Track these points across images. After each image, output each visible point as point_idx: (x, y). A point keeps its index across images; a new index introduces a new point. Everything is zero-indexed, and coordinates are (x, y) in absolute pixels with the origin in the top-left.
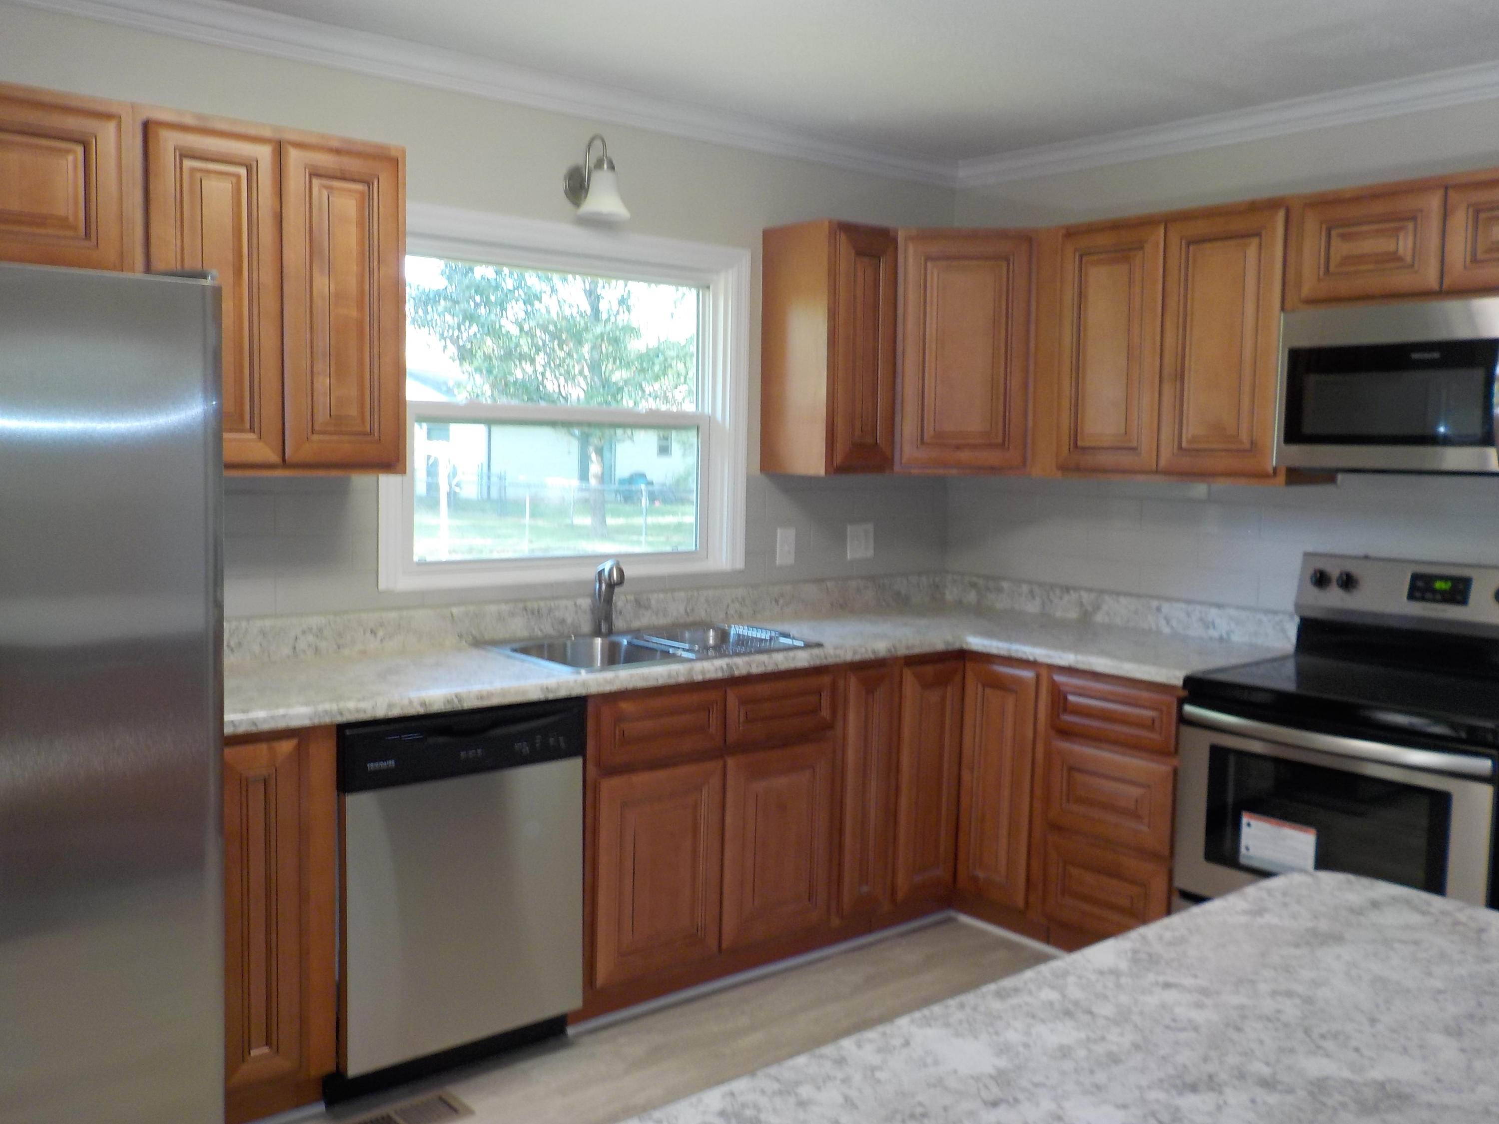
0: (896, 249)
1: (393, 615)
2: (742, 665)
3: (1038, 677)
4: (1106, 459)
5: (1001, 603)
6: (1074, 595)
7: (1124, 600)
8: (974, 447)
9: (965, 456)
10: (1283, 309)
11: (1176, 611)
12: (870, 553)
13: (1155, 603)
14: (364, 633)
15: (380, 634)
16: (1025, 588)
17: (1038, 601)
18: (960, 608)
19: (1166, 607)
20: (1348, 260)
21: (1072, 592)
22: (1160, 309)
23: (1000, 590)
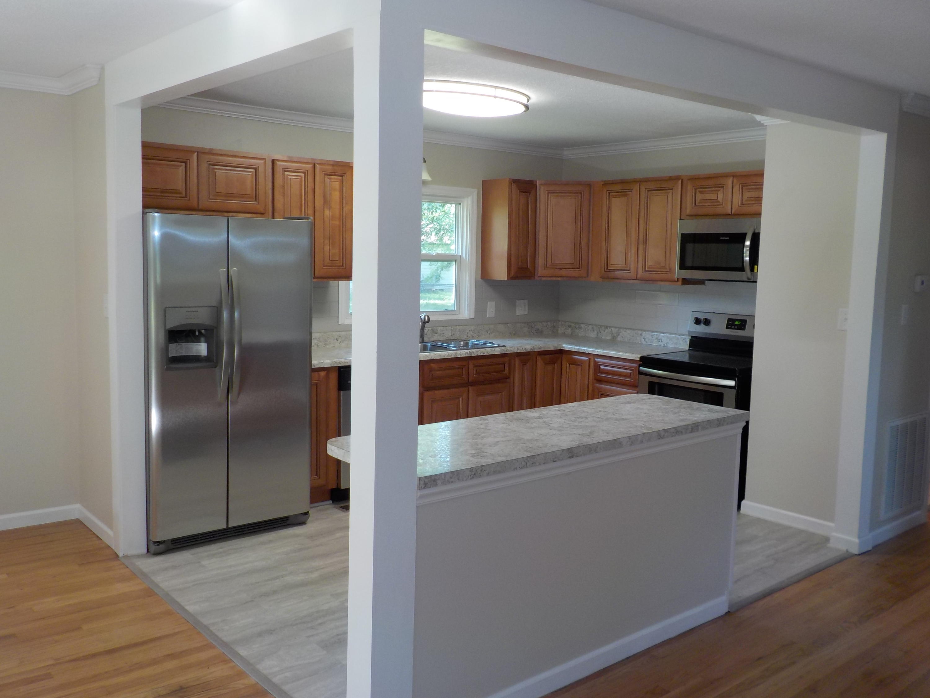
0: (536, 189)
1: (343, 333)
2: (475, 352)
3: (589, 359)
4: (618, 274)
5: (581, 333)
6: (609, 330)
7: (628, 331)
8: (568, 269)
9: (563, 273)
10: (680, 219)
11: (647, 335)
12: (526, 313)
13: (640, 332)
14: (334, 340)
15: (339, 341)
16: (590, 327)
17: (596, 332)
18: (564, 335)
19: (644, 334)
20: (702, 200)
21: (608, 328)
22: (638, 217)
23: (581, 328)
